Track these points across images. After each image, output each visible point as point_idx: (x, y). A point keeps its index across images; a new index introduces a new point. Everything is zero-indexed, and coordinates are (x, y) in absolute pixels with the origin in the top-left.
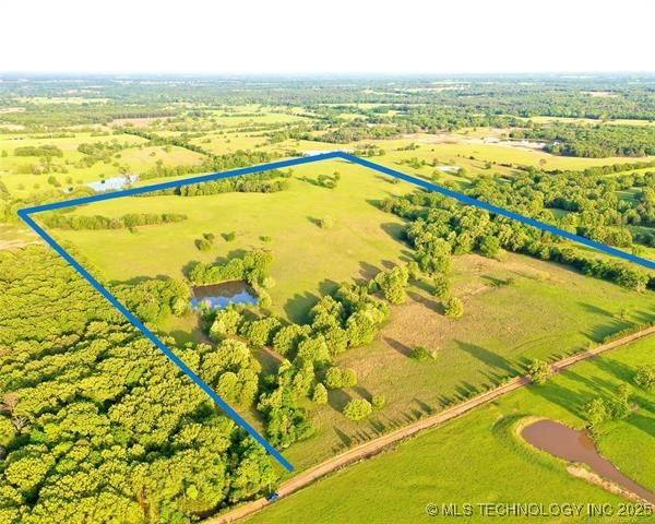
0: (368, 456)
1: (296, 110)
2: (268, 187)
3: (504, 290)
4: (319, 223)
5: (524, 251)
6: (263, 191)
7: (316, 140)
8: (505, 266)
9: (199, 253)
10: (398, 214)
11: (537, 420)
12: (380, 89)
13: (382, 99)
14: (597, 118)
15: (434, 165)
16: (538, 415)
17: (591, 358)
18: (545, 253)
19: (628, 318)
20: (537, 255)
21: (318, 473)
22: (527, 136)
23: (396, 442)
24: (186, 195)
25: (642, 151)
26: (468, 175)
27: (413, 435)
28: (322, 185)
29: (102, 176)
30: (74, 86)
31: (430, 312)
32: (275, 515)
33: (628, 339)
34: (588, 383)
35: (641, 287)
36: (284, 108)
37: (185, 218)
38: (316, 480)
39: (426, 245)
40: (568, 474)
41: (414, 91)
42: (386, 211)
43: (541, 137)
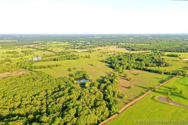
0: (132, 105)
1: (67, 42)
2: (75, 58)
3: (137, 76)
4: (92, 65)
5: (137, 68)
6: (74, 59)
7: (77, 49)
8: (134, 71)
9: (70, 72)
10: (107, 63)
11: (158, 97)
12: (83, 38)
13: (85, 40)
14: (133, 43)
15: (107, 53)
16: (158, 96)
17: (161, 86)
18: (142, 68)
19: (164, 79)
20: (140, 69)
21: (124, 109)
22: (122, 47)
23: (135, 102)
24: (57, 61)
25: (147, 49)
26: (116, 55)
27: (137, 101)
28: (87, 57)
29: (32, 57)
30: (5, 38)
31: (126, 81)
32: (121, 116)
33: (166, 82)
34: (164, 90)
35: (163, 74)
36: (63, 42)
37: (61, 65)
38: (124, 110)
39: (117, 68)
40: (169, 105)
41: (91, 38)
42: (104, 62)
43: (125, 47)
